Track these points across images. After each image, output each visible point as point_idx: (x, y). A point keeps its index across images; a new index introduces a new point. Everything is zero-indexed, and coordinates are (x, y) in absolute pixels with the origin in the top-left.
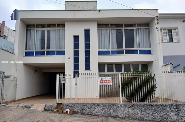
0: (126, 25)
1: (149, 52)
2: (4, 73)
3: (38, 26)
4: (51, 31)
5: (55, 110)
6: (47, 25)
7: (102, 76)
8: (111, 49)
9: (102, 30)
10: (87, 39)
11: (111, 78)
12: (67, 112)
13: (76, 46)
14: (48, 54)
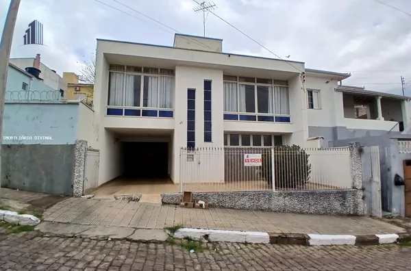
0: (260, 81)
1: (287, 120)
2: (86, 142)
3: (129, 68)
4: (150, 79)
5: (183, 204)
6: (144, 68)
7: (249, 153)
8: (239, 113)
9: (230, 85)
10: (208, 96)
11: (261, 155)
12: (201, 205)
13: (191, 104)
14: (146, 113)
